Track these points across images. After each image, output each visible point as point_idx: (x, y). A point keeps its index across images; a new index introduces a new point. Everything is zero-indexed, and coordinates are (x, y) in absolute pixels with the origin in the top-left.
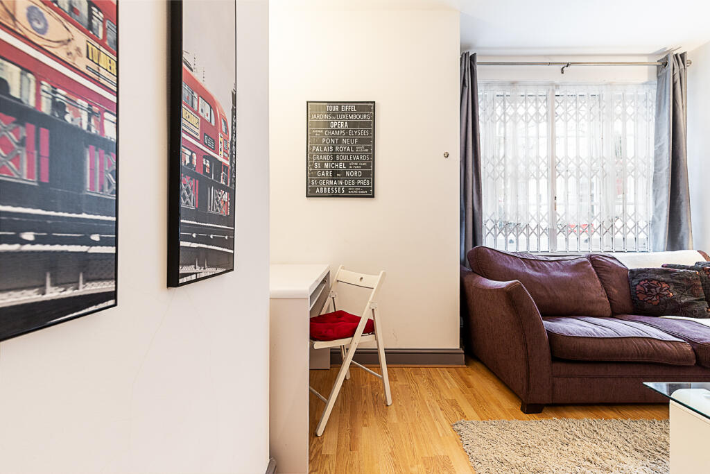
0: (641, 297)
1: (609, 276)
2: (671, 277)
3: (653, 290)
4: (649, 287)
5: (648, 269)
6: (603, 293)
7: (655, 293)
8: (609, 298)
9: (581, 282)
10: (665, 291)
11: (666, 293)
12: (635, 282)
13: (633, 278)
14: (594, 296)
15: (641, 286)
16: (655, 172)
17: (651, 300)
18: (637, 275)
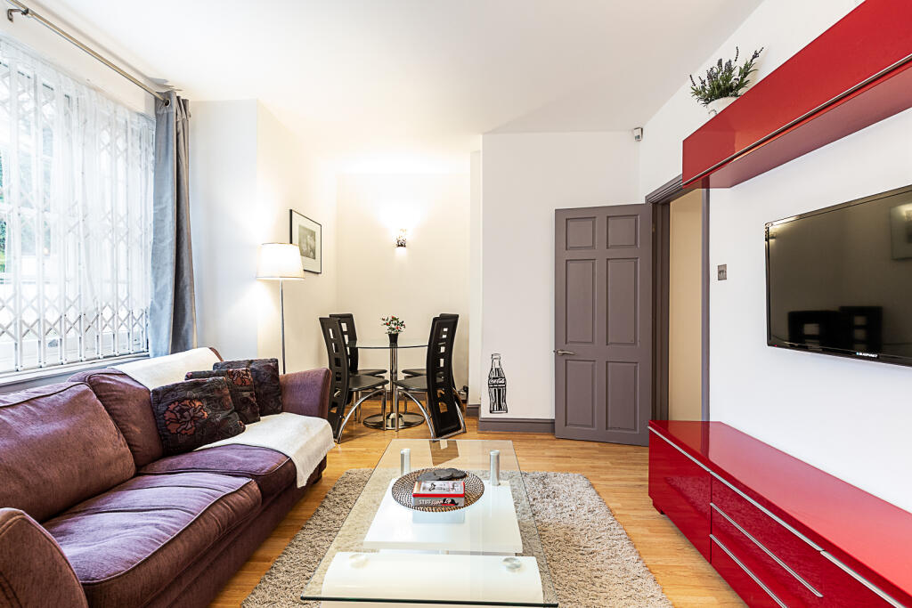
0: (173, 428)
1: (125, 407)
2: (203, 390)
3: (186, 413)
4: (182, 411)
5: (177, 385)
6: (122, 441)
7: (189, 418)
8: (130, 445)
9: (85, 433)
10: (200, 411)
11: (200, 414)
12: (162, 408)
13: (159, 402)
14: (110, 450)
15: (171, 412)
16: (154, 243)
17: (185, 429)
18: (163, 397)
